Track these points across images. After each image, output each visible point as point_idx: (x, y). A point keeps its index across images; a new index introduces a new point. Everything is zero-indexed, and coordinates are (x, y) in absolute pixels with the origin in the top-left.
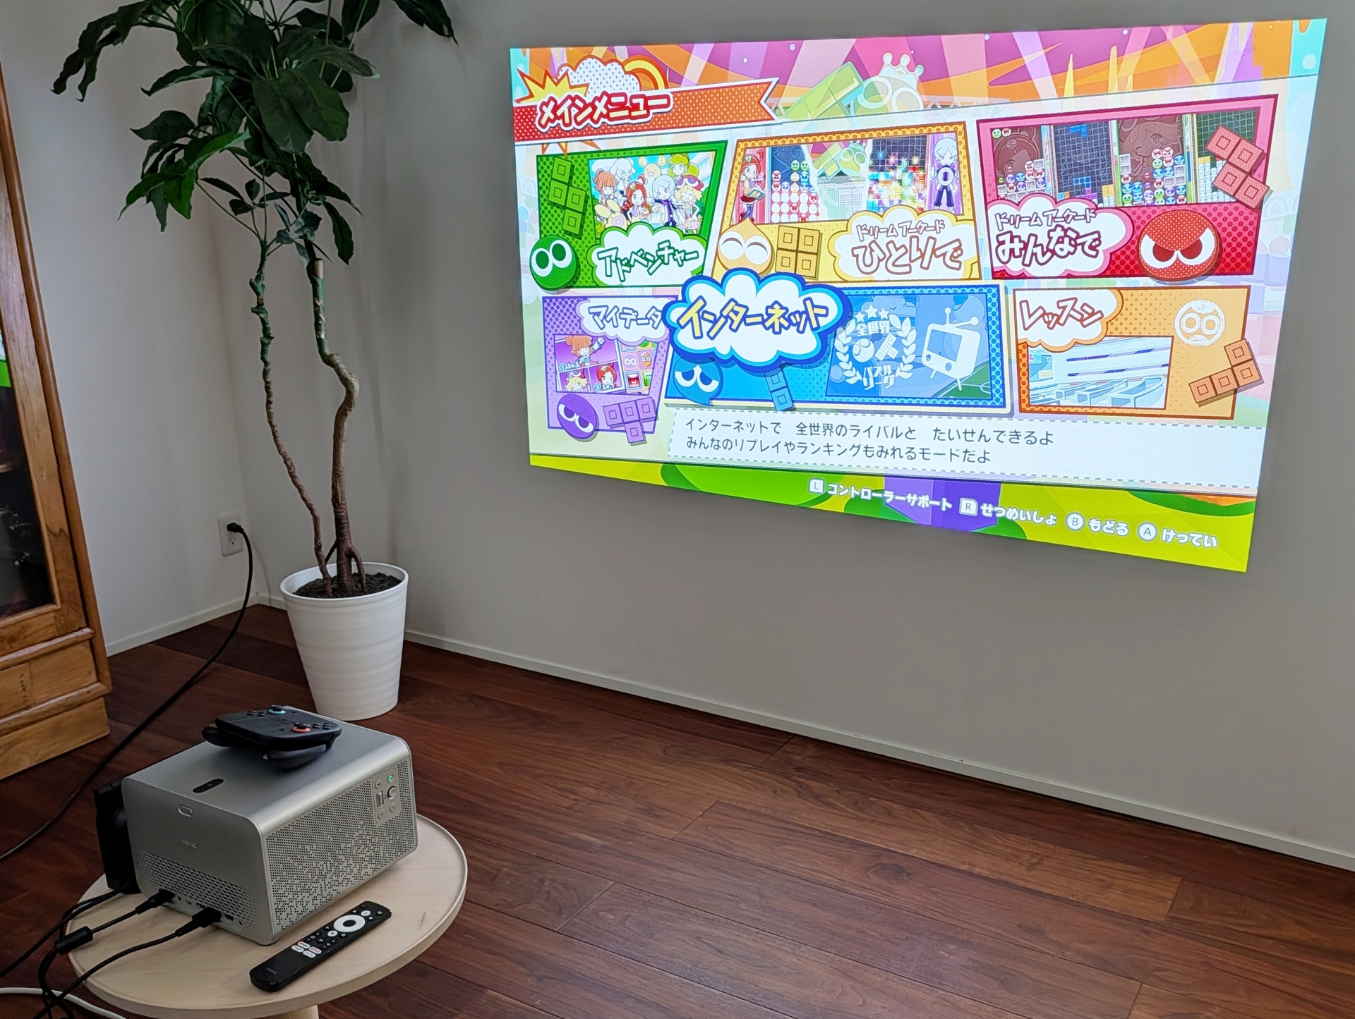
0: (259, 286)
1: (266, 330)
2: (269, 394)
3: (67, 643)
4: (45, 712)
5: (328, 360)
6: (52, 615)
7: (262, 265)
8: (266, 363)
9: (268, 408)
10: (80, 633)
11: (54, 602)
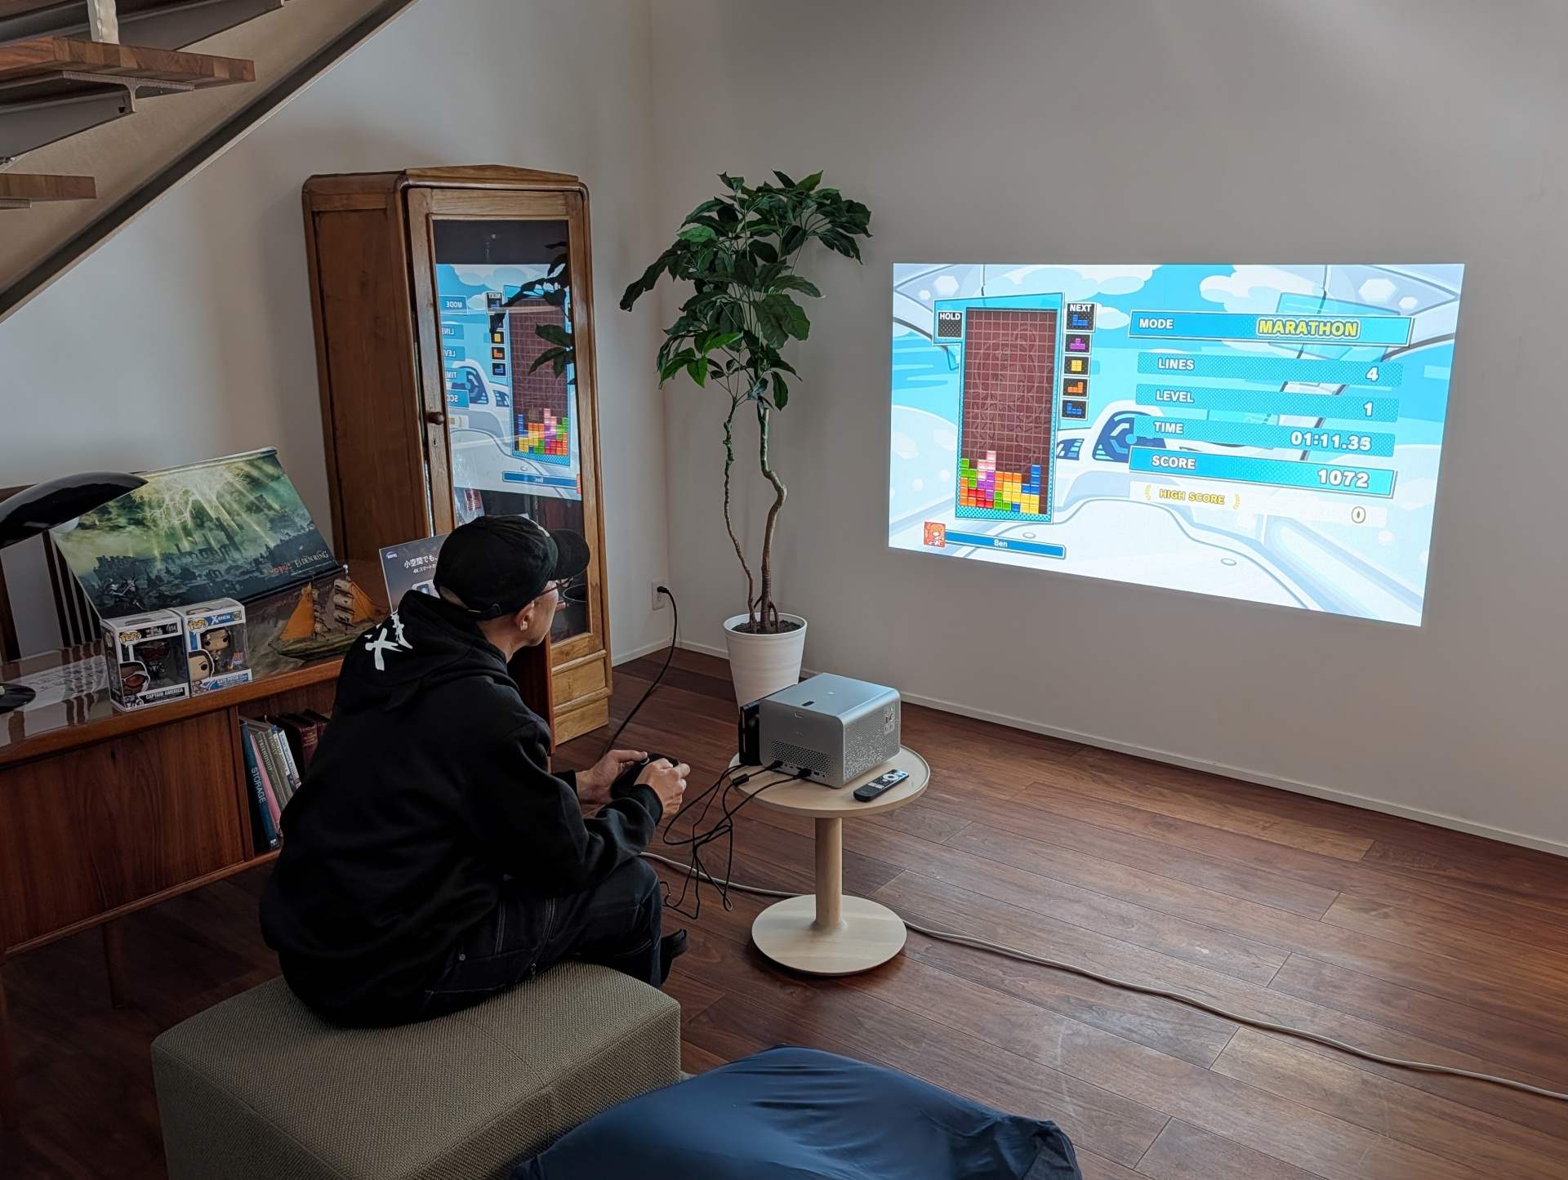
0: (729, 427)
1: (730, 454)
2: (727, 497)
3: (593, 659)
4: (579, 704)
5: (768, 475)
6: (587, 639)
7: (732, 413)
8: (728, 477)
9: (726, 506)
10: (600, 653)
11: (589, 632)
